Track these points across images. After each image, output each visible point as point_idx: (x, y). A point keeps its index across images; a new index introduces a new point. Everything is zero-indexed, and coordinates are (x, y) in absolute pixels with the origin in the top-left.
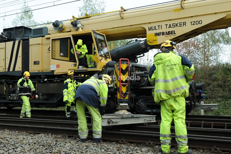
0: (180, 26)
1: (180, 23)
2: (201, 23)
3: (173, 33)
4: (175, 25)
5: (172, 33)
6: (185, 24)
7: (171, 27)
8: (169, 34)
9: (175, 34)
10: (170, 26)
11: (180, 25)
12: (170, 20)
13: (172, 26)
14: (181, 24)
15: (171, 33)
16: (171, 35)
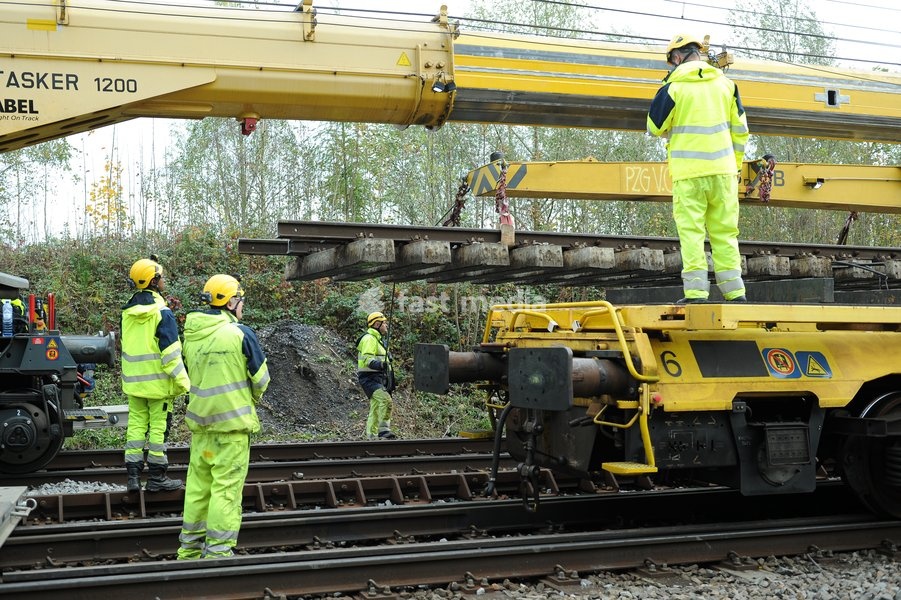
0: (54, 88)
1: (54, 75)
2: (132, 88)
3: (28, 109)
4: (35, 79)
5: (21, 106)
6: (75, 83)
7: (17, 84)
8: (7, 111)
9: (37, 112)
10: (13, 81)
11: (54, 81)
12: (13, 56)
13: (20, 81)
14: (57, 78)
15: (16, 105)
16: (17, 113)
